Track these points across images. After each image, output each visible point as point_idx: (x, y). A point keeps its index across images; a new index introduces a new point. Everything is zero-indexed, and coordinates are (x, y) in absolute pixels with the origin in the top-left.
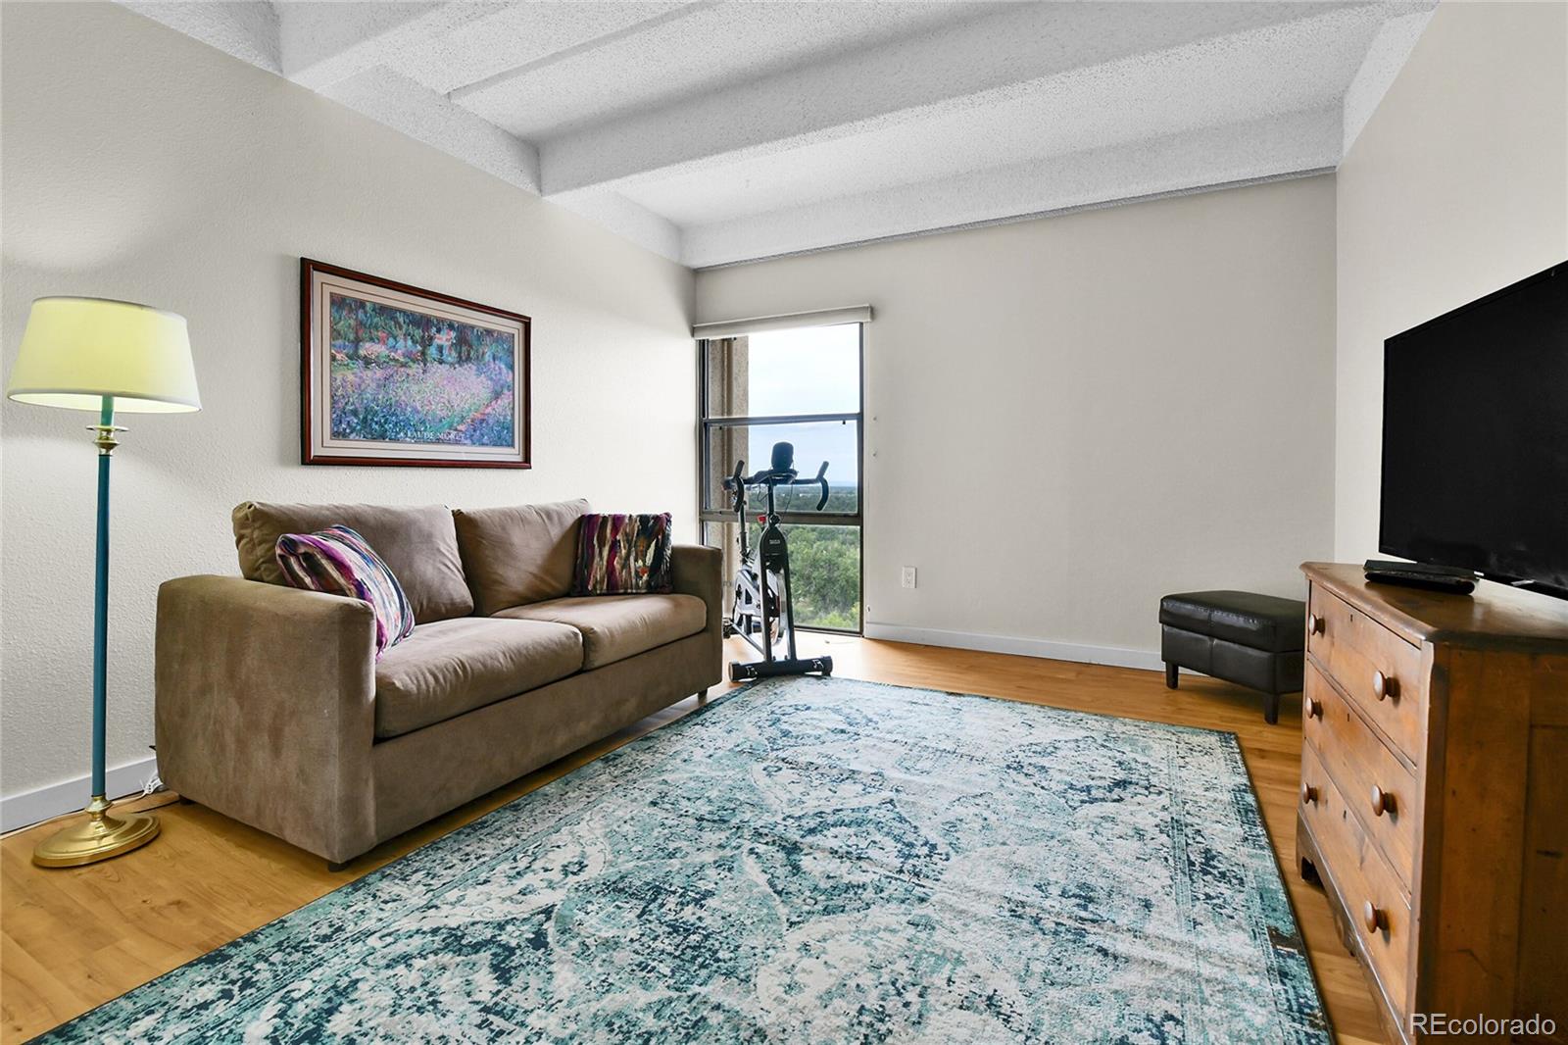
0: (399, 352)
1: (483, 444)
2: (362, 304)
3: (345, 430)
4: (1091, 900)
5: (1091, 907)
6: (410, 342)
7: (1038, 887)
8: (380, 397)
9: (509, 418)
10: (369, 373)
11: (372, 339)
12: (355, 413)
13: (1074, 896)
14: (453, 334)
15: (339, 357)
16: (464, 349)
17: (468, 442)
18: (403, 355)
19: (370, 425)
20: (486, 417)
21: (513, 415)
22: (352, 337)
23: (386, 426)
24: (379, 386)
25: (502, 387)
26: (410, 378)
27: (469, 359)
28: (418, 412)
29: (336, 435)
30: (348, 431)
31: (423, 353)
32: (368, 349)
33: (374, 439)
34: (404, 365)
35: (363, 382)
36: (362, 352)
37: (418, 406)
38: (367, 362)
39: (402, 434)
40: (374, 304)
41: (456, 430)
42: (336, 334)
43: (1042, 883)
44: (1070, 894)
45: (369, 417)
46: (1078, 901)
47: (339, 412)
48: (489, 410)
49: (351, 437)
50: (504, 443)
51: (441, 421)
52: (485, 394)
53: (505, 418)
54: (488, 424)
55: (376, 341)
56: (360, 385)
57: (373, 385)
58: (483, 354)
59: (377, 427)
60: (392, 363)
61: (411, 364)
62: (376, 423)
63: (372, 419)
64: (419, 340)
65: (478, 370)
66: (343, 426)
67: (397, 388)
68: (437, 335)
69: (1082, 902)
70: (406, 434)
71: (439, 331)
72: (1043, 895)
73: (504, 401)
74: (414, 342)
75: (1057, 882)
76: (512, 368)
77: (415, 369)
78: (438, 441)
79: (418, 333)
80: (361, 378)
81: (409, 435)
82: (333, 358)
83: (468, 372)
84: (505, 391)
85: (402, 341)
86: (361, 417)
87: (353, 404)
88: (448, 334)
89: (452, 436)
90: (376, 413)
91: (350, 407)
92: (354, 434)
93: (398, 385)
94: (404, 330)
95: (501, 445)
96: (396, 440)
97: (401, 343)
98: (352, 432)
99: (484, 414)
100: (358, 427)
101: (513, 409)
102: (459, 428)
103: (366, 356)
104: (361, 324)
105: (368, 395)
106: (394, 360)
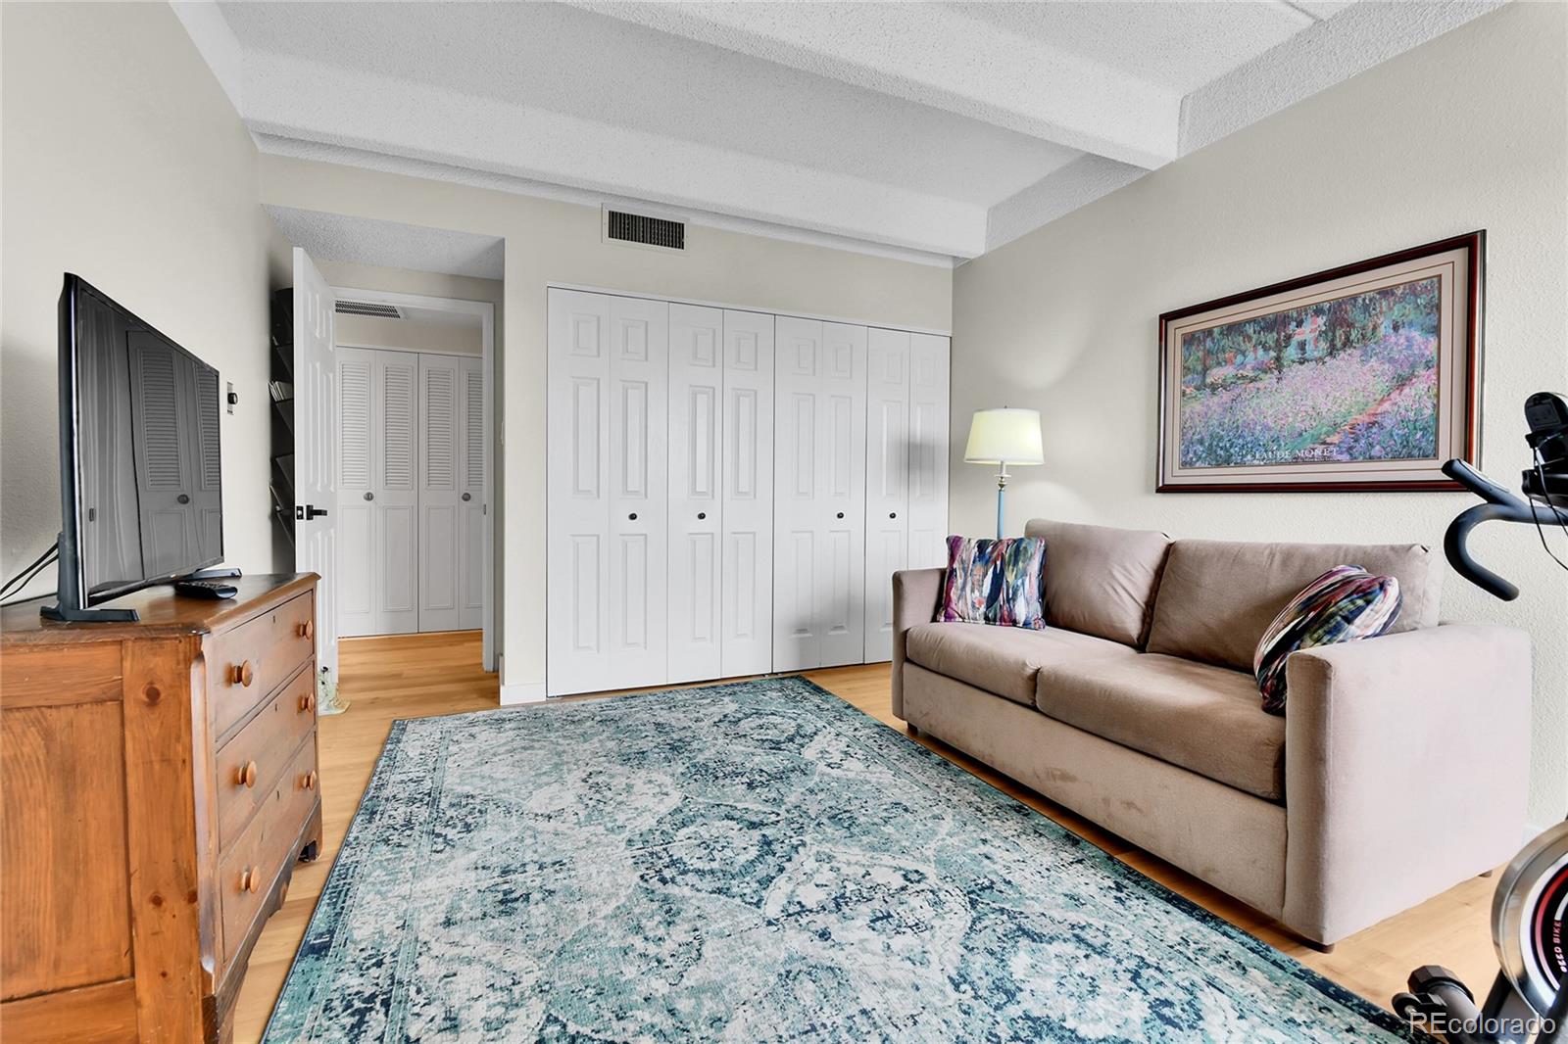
0: (1248, 367)
1: (1371, 458)
2: (1209, 332)
3: (1191, 459)
4: (502, 902)
5: (500, 896)
6: (1260, 352)
7: (551, 892)
8: (1226, 421)
9: (1428, 412)
10: (1216, 399)
11: (1219, 364)
12: (1201, 442)
13: (517, 900)
14: (1321, 320)
15: (1188, 391)
16: (1339, 332)
17: (1345, 457)
18: (1253, 369)
19: (1216, 452)
20: (1379, 419)
21: (1437, 407)
22: (1199, 368)
23: (1232, 451)
24: (1225, 410)
25: (1413, 366)
26: (1261, 392)
27: (1347, 343)
28: (1270, 429)
29: (1185, 465)
30: (1194, 460)
31: (1278, 359)
32: (1216, 374)
33: (1218, 465)
34: (1252, 380)
35: (1210, 409)
36: (1209, 380)
37: (1270, 422)
38: (1214, 388)
39: (1249, 457)
40: (1221, 326)
41: (1324, 443)
42: (1186, 370)
43: (550, 898)
44: (522, 899)
45: (1215, 443)
46: (513, 896)
47: (1186, 443)
48: (1387, 406)
49: (1197, 465)
50: (1415, 452)
51: (1301, 435)
52: (1380, 386)
53: (1419, 412)
54: (1382, 427)
55: (1223, 364)
56: (1206, 414)
57: (1219, 410)
58: (1375, 328)
59: (1222, 453)
60: (1239, 382)
61: (1262, 376)
62: (1222, 448)
63: (1218, 445)
64: (1273, 345)
65: (1365, 354)
66: (1191, 455)
67: (1245, 407)
68: (1298, 330)
69: (509, 897)
70: (1254, 456)
71: (1299, 324)
72: (544, 888)
73: (1420, 387)
74: (1266, 349)
75: (537, 904)
76: (1436, 331)
77: (1269, 380)
78: (1296, 461)
79: (1270, 338)
80: (1208, 406)
81: (1257, 456)
82: (1184, 394)
83: (1348, 363)
84: (1421, 371)
85: (1251, 353)
86: (1207, 444)
87: (1200, 433)
88: (1314, 323)
89: (1318, 452)
90: (1221, 439)
91: (1196, 437)
92: (1200, 462)
93: (1246, 403)
94: (1254, 341)
95: (1410, 456)
96: (1242, 464)
97: (1251, 356)
98: (1198, 461)
99: (1375, 415)
100: (1204, 455)
101: (1438, 396)
102: (1328, 440)
103: (1212, 383)
104: (1209, 352)
105: (1215, 422)
106: (1244, 377)
